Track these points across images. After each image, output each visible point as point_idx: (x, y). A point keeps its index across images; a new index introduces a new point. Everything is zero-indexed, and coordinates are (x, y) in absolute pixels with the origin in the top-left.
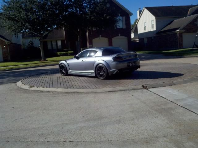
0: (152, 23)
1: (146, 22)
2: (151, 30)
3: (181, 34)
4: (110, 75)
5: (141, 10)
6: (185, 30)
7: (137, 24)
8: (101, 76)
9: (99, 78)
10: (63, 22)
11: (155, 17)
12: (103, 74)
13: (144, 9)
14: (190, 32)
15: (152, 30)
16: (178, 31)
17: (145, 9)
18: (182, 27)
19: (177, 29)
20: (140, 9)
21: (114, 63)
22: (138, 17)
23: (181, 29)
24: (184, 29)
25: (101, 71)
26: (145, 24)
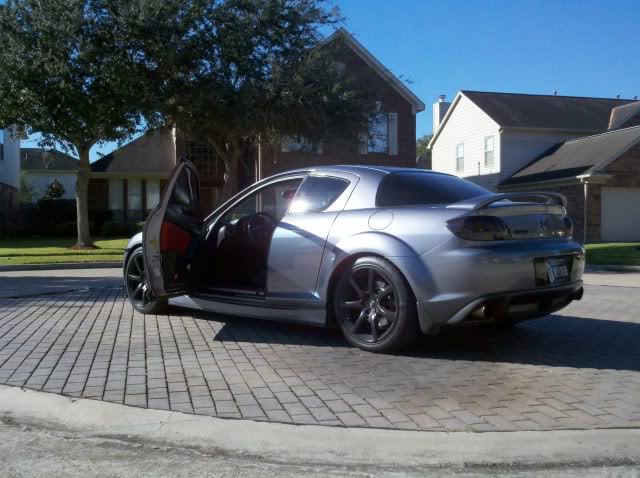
0: (486, 147)
1: (463, 144)
2: (482, 173)
3: (595, 189)
4: (424, 326)
5: (446, 101)
6: (610, 176)
7: (431, 148)
8: (365, 328)
9: (353, 339)
10: (172, 101)
11: (498, 127)
12: (377, 320)
13: (460, 97)
14: (627, 185)
15: (485, 171)
16: (585, 179)
17: (464, 98)
18: (599, 164)
19: (582, 170)
20: (443, 97)
21: (456, 253)
22: (437, 125)
23: (596, 172)
24: (607, 170)
25: (367, 298)
26: (461, 149)
